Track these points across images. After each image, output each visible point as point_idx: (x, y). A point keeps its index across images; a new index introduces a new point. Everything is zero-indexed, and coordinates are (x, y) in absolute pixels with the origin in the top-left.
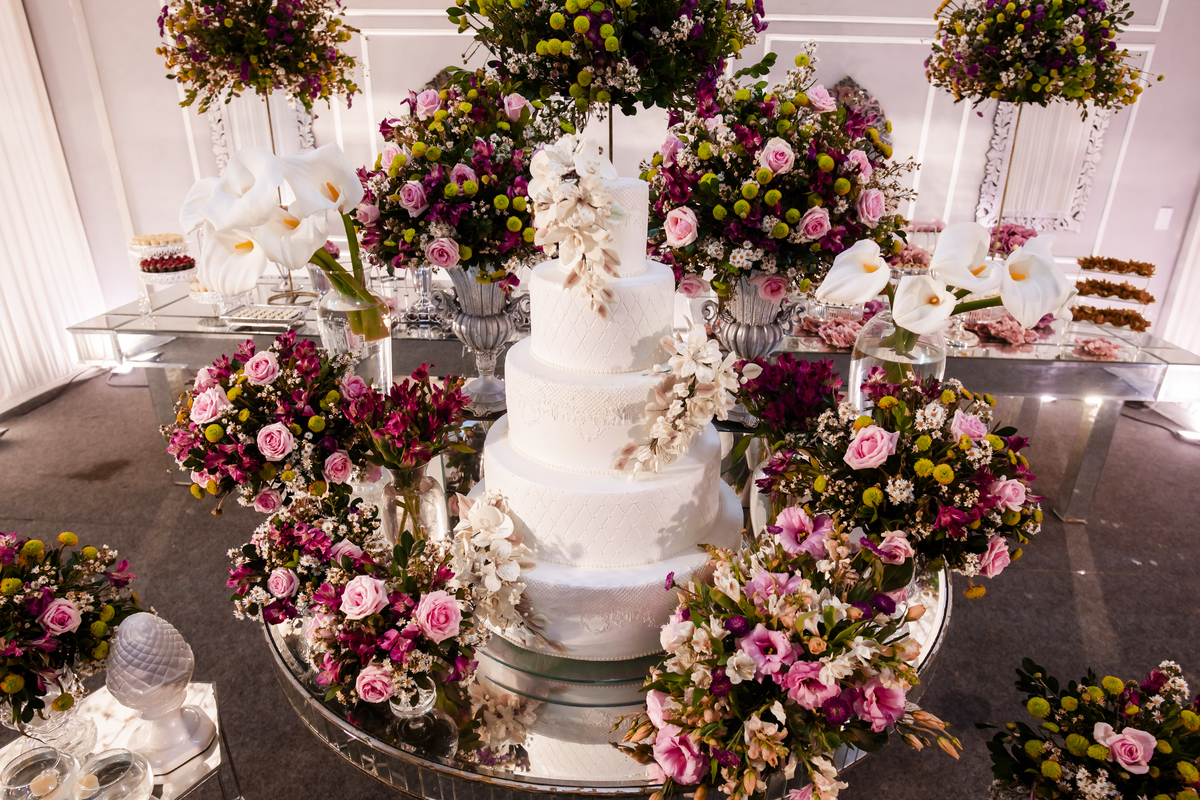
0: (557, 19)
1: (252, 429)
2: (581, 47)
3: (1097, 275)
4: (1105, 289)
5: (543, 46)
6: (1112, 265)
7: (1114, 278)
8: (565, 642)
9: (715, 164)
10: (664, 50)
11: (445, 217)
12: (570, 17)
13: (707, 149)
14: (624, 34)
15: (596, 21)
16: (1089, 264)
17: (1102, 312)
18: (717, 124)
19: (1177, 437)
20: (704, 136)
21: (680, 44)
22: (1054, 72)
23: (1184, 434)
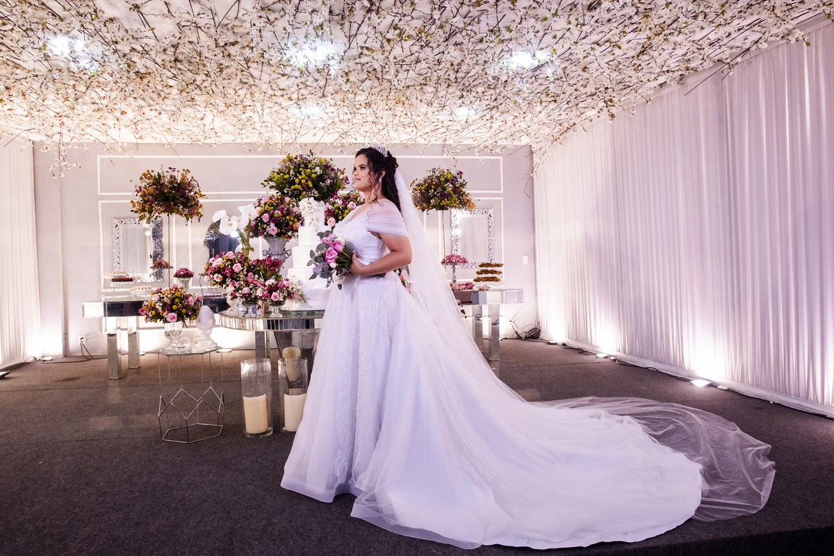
0: (297, 181)
1: (232, 265)
2: (302, 187)
3: (484, 268)
4: (486, 272)
5: (293, 187)
6: (488, 265)
7: (490, 269)
8: (312, 306)
9: (338, 208)
10: (323, 188)
11: (274, 222)
12: (300, 180)
13: (336, 206)
14: (313, 184)
15: (307, 181)
16: (482, 265)
17: (485, 278)
18: (337, 201)
19: (549, 343)
20: (335, 203)
21: (327, 186)
22: (446, 199)
23: (551, 342)
